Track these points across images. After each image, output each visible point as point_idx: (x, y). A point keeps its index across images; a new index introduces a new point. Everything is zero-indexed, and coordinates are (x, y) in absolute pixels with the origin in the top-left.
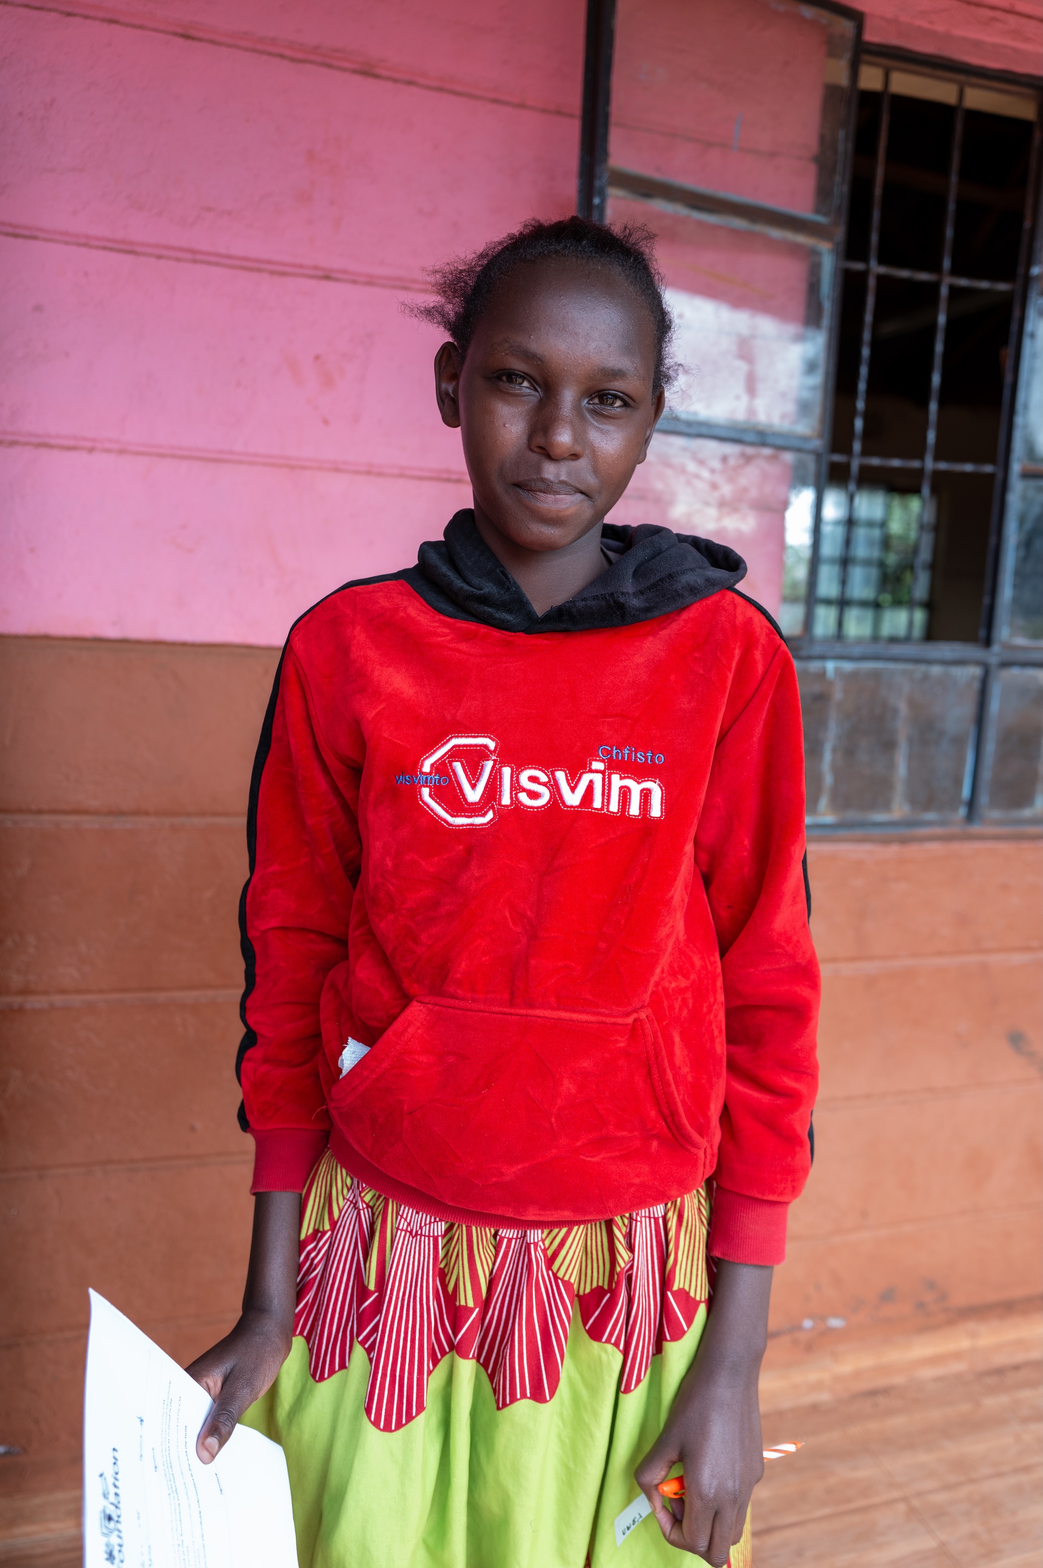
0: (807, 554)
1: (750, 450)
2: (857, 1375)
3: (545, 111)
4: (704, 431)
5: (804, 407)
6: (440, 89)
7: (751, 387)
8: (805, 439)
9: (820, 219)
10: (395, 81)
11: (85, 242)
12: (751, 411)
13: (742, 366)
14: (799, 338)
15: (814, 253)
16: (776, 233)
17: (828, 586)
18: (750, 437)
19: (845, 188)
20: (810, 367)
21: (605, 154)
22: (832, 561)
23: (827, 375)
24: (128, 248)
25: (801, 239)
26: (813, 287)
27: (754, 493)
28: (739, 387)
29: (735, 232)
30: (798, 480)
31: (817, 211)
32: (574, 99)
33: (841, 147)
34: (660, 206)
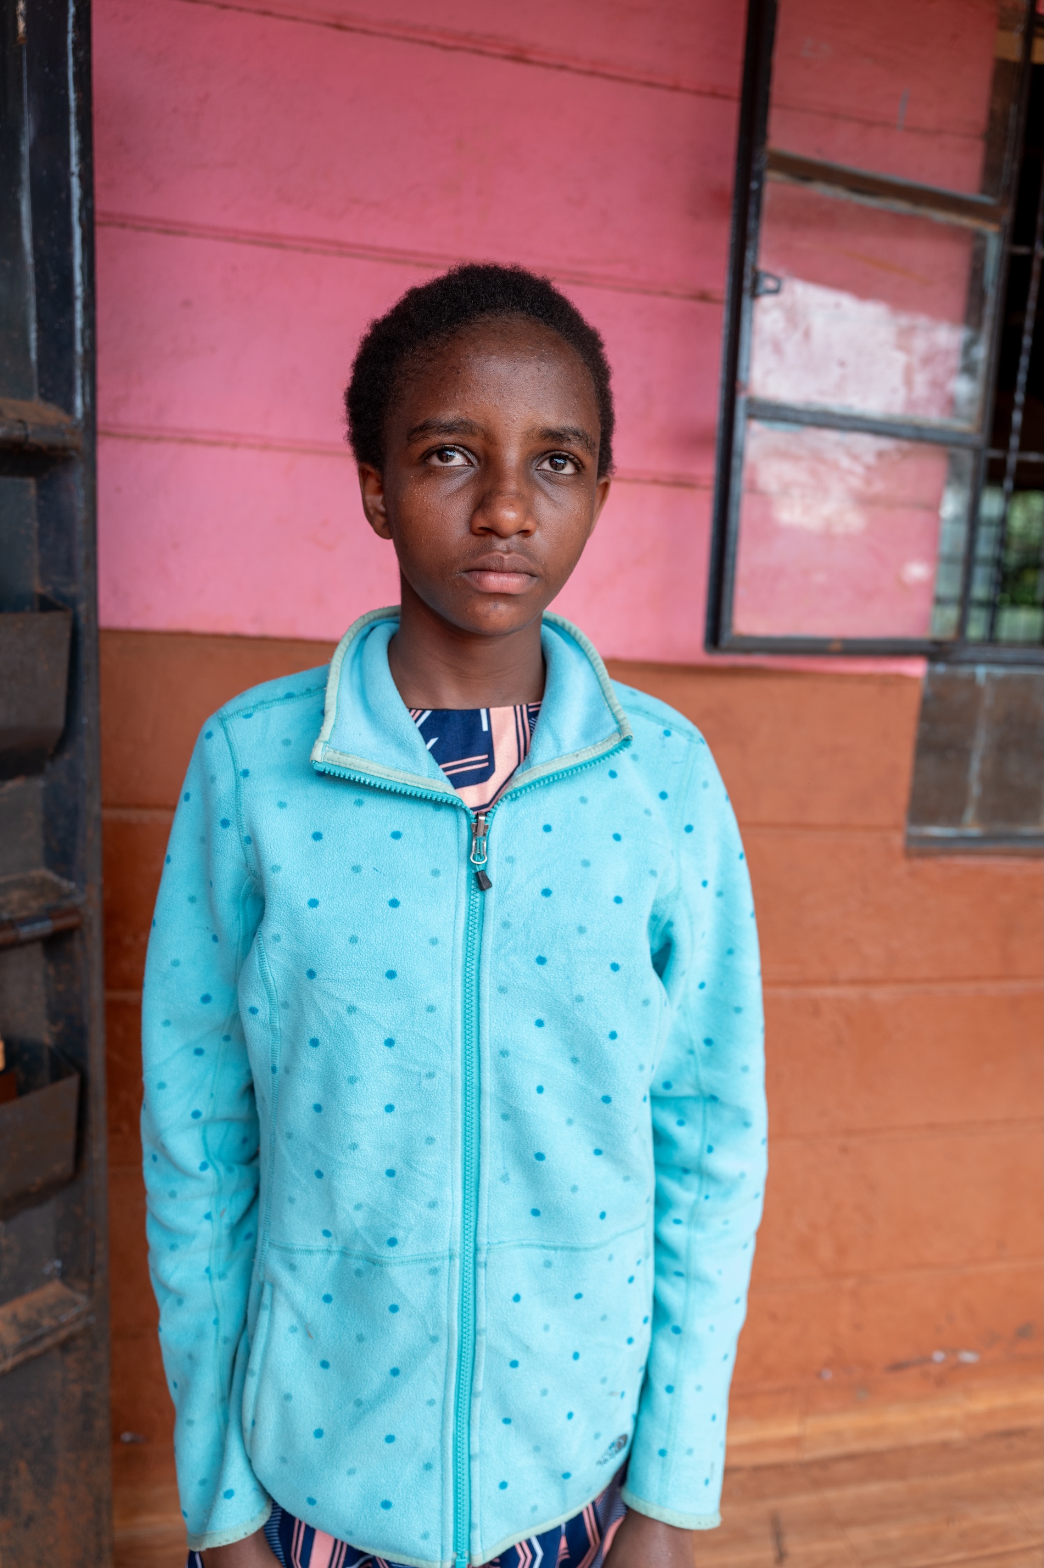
1: (907, 446)
2: (992, 1414)
3: (699, 93)
4: (859, 424)
6: (592, 74)
7: (909, 378)
8: (963, 434)
9: (987, 200)
10: (546, 65)
11: (234, 236)
12: (909, 405)
13: (900, 358)
15: (979, 237)
16: (941, 216)
18: (908, 432)
19: (1016, 167)
21: (764, 135)
23: (989, 366)
24: (275, 242)
25: (967, 222)
26: (976, 273)
27: (909, 490)
28: (899, 381)
29: (896, 216)
31: (984, 191)
32: (733, 79)
33: (1012, 123)
34: (819, 190)
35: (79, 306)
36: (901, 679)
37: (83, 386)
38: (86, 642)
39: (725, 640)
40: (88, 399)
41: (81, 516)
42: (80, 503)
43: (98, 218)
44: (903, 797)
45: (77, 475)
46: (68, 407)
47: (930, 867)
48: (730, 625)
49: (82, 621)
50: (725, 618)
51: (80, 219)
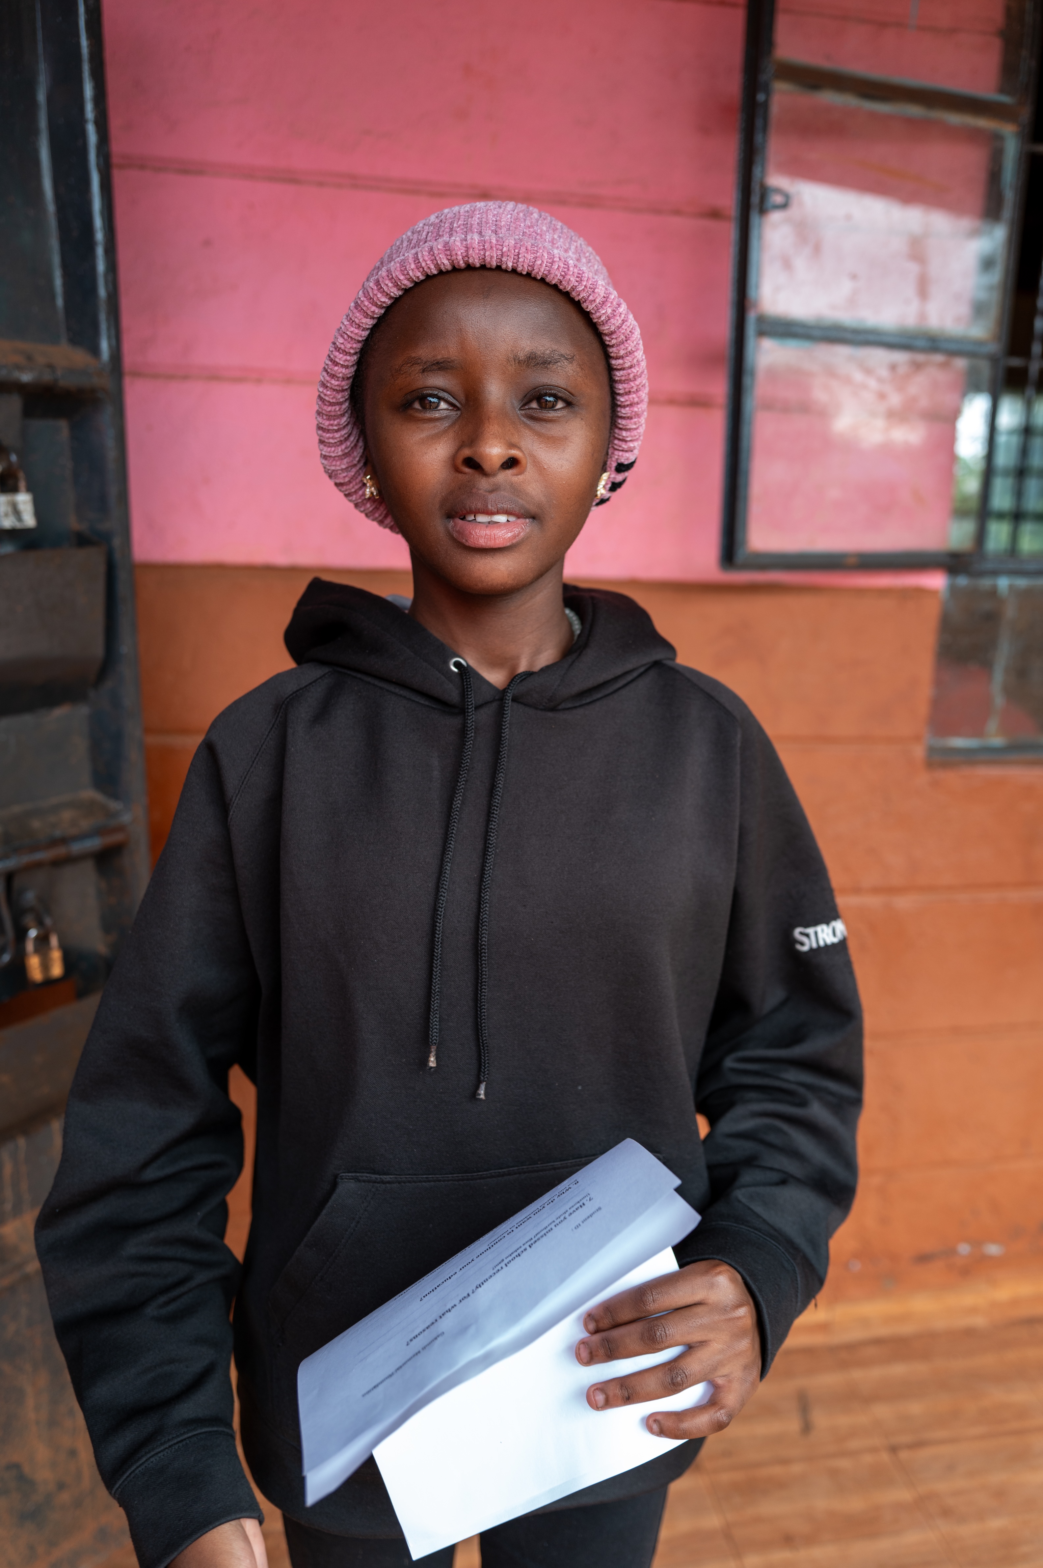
0: (978, 466)
1: (920, 357)
2: (1015, 1302)
4: (871, 338)
5: (979, 309)
7: (923, 288)
8: (979, 343)
9: (1005, 99)
12: (922, 316)
13: (913, 268)
14: (974, 233)
15: (997, 138)
16: (955, 119)
17: (1002, 499)
18: (921, 343)
19: (1033, 64)
20: (987, 264)
21: (770, 44)
22: (1006, 473)
23: (1007, 272)
25: (983, 123)
26: (994, 176)
27: (924, 402)
28: (910, 290)
29: (910, 122)
30: (973, 386)
31: (1002, 90)
33: (1029, 19)
34: (829, 98)
35: (100, 251)
36: (920, 592)
37: (109, 329)
38: (122, 575)
39: (740, 556)
40: (114, 342)
41: (111, 454)
42: (110, 443)
43: (115, 160)
44: (923, 709)
45: (106, 416)
46: (95, 350)
47: (952, 778)
48: (744, 542)
49: (118, 556)
50: (739, 535)
51: (98, 165)
